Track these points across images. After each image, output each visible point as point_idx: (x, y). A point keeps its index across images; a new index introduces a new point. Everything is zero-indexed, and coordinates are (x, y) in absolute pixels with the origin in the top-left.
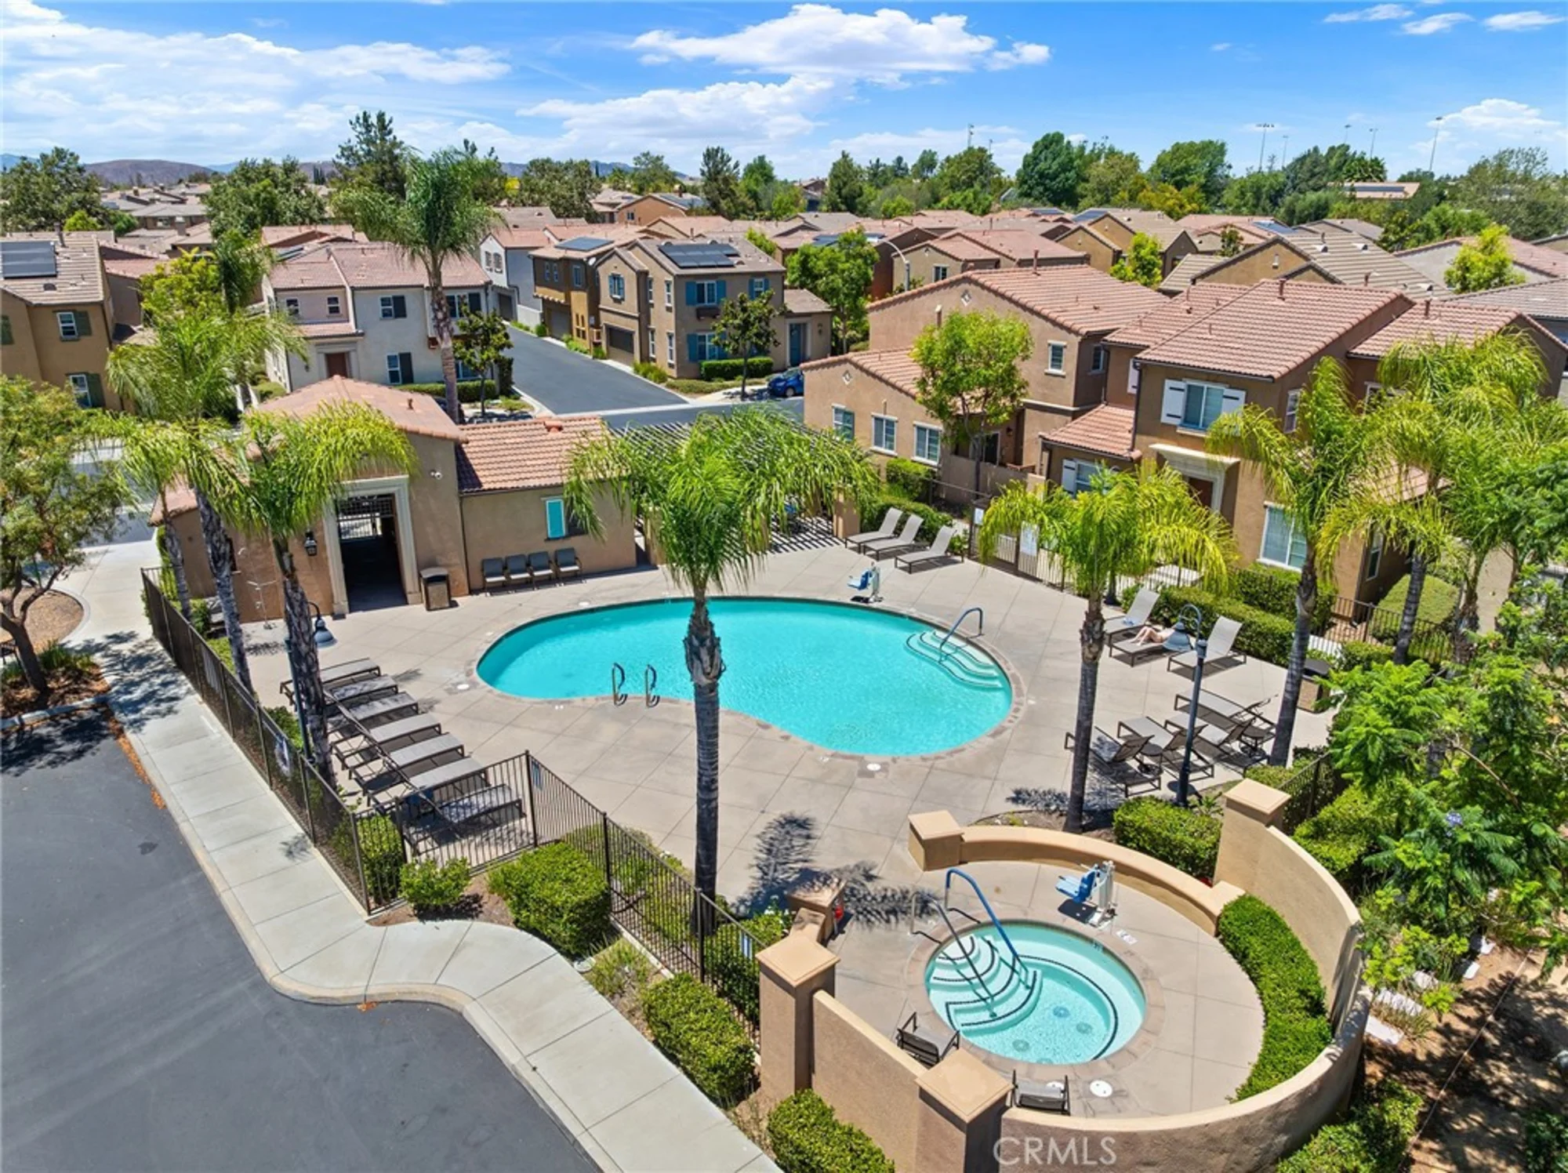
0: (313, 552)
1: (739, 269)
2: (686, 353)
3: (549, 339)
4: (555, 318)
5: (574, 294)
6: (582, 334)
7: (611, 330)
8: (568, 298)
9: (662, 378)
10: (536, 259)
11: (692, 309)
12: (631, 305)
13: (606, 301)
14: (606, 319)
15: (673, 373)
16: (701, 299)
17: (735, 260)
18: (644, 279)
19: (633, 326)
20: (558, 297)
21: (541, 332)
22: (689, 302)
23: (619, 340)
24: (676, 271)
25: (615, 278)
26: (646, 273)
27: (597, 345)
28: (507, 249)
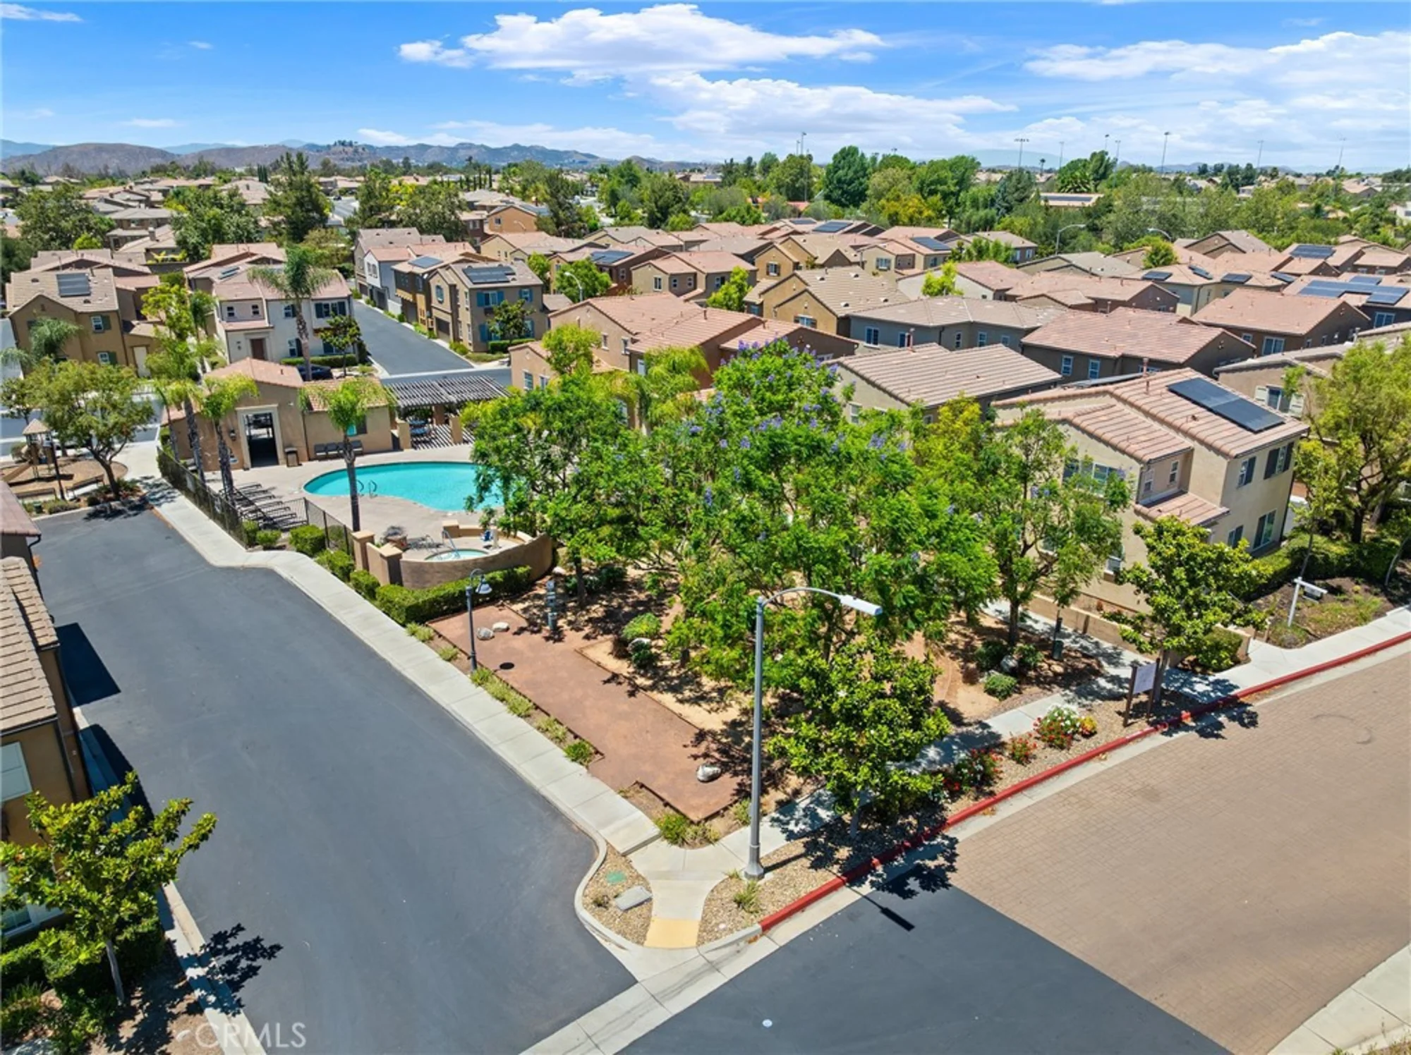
0: (234, 439)
1: (513, 283)
2: (479, 338)
3: (405, 324)
4: (409, 311)
5: (418, 296)
6: (423, 322)
7: (438, 321)
8: (415, 298)
9: (464, 352)
10: (396, 272)
11: (481, 309)
12: (447, 306)
13: (435, 303)
14: (436, 313)
15: (471, 348)
16: (487, 303)
17: (510, 278)
18: (453, 289)
19: (448, 319)
20: (409, 297)
21: (401, 319)
22: (479, 305)
23: (442, 326)
24: (471, 285)
25: (438, 287)
26: (455, 286)
27: (430, 330)
28: (380, 262)
